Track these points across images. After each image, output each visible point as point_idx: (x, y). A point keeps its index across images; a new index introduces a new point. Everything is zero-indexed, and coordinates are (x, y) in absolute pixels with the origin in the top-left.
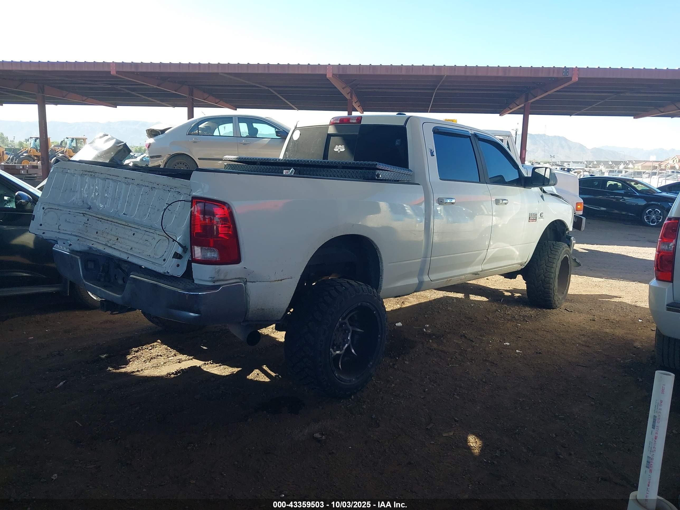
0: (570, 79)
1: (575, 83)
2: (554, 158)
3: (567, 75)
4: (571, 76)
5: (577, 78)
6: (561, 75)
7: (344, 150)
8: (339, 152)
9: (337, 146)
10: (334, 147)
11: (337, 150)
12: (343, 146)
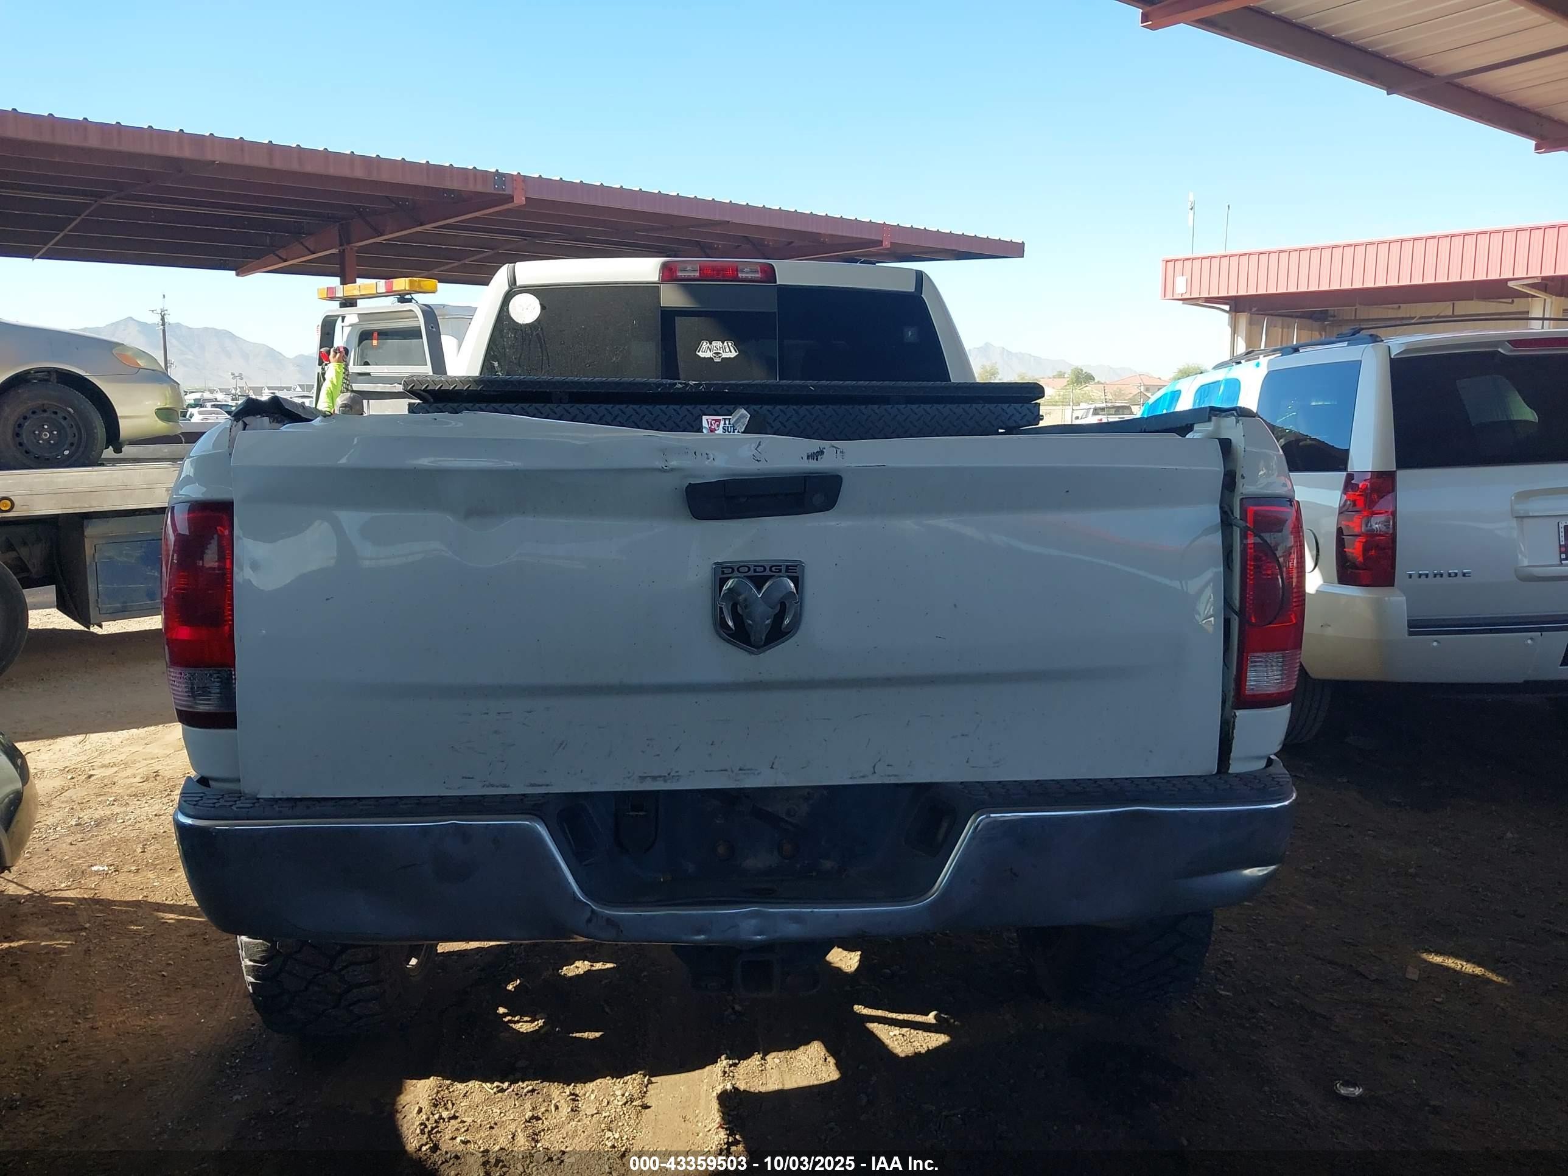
0: (510, 198)
1: (517, 211)
2: (242, 379)
3: (504, 190)
4: (511, 193)
5: (524, 199)
6: (490, 189)
7: (733, 354)
8: (717, 360)
9: (705, 345)
10: (697, 346)
11: (708, 355)
12: (730, 344)
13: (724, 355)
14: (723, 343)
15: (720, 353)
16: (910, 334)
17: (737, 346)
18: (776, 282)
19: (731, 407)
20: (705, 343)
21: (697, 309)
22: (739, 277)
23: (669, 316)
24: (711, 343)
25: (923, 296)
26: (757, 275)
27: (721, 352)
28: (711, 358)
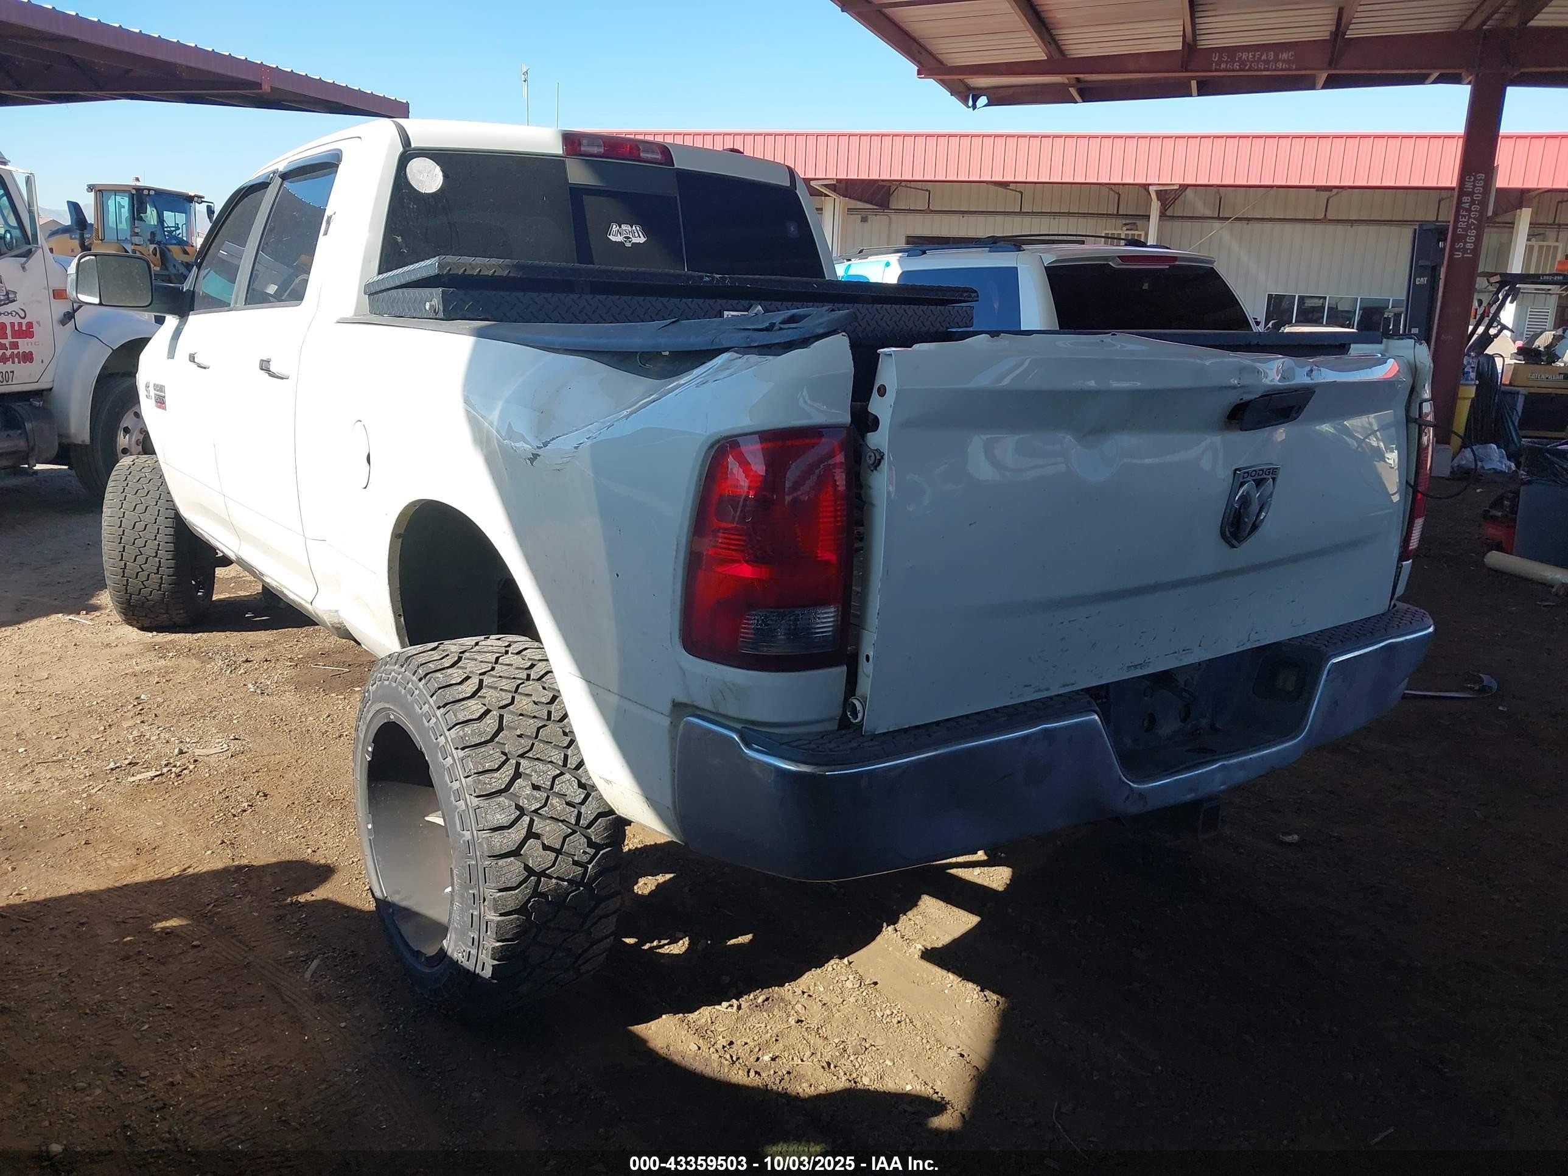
7: (642, 240)
8: (628, 245)
9: (615, 228)
10: (607, 230)
11: (619, 239)
12: (638, 228)
13: (635, 240)
14: (632, 227)
15: (630, 238)
16: (792, 228)
17: (646, 232)
18: (674, 166)
19: (746, 303)
20: (614, 226)
21: (603, 189)
22: (640, 157)
23: (577, 193)
24: (620, 227)
25: (797, 192)
26: (657, 157)
27: (631, 236)
28: (621, 242)
